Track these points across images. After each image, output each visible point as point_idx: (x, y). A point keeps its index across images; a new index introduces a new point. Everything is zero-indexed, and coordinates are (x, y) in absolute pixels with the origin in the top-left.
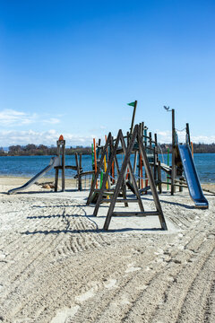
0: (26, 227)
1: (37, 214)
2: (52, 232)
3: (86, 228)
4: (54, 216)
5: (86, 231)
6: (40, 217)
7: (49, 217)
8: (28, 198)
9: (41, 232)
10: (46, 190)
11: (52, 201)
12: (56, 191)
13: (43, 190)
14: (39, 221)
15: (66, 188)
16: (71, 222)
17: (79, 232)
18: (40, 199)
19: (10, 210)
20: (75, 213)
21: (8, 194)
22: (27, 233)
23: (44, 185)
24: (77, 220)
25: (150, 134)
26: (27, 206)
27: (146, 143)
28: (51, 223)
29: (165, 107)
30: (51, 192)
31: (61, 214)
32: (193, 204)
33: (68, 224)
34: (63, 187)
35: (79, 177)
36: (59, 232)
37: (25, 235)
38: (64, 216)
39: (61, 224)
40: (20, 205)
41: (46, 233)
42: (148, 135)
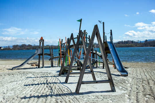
0: (24, 92)
1: (30, 83)
2: (42, 96)
3: (64, 92)
4: (41, 84)
5: (65, 95)
6: (32, 85)
7: (38, 84)
8: (24, 72)
9: (34, 97)
10: (33, 67)
11: (38, 73)
12: (39, 67)
13: (32, 67)
14: (32, 87)
15: (45, 66)
16: (53, 88)
17: (60, 95)
18: (31, 73)
19: (13, 80)
20: (54, 81)
21: (12, 69)
22: (25, 98)
23: (32, 64)
24: (56, 86)
25: (89, 36)
26: (23, 78)
27: (87, 41)
28: (40, 89)
29: (99, 21)
30: (36, 68)
31: (45, 82)
32: (119, 73)
33: (51, 89)
34: (43, 65)
35: (51, 59)
36: (46, 96)
37: (23, 100)
38: (47, 84)
39: (47, 89)
40: (19, 76)
41: (38, 97)
42: (88, 37)
